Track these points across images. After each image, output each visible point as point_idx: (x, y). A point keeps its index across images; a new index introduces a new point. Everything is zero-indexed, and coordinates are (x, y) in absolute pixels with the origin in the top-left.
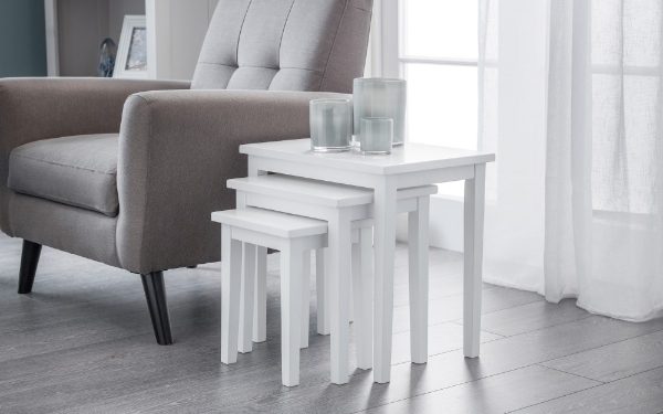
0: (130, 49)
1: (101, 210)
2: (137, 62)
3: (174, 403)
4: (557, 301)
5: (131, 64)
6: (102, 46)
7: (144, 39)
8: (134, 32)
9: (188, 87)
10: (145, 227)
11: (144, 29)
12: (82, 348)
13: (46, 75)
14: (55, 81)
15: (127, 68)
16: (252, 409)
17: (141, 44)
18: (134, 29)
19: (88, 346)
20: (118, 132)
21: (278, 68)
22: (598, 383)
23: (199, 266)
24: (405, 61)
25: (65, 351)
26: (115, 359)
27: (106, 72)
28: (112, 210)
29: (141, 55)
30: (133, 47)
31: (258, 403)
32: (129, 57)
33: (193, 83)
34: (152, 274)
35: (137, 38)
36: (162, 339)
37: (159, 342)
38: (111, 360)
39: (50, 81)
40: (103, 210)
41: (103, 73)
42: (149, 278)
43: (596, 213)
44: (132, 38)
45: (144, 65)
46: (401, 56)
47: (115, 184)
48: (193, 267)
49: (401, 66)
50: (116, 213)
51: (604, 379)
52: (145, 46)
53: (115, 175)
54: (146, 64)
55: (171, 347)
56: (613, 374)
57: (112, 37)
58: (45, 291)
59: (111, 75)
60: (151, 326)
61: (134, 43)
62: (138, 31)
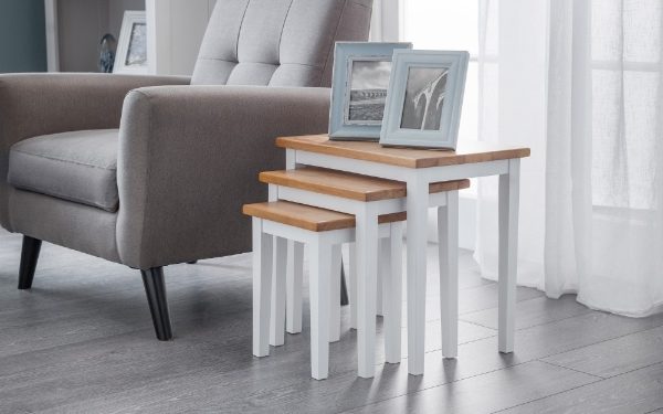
0: (130, 45)
1: (101, 206)
2: (137, 58)
3: (175, 399)
4: (557, 296)
5: (131, 60)
6: (102, 41)
7: (144, 34)
8: (134, 28)
9: (188, 83)
10: (144, 223)
11: (143, 24)
12: (82, 344)
13: (46, 70)
14: (56, 77)
15: (127, 63)
16: (252, 405)
17: (141, 40)
18: (134, 25)
19: (88, 342)
20: (118, 127)
21: (278, 64)
22: (593, 379)
23: (199, 261)
25: (65, 347)
26: (115, 355)
27: (106, 68)
28: (112, 205)
29: (141, 51)
30: (133, 43)
31: (259, 398)
32: (129, 52)
33: (193, 79)
34: (152, 269)
35: (137, 34)
36: (162, 335)
37: (159, 338)
38: (111, 355)
39: (50, 76)
40: (104, 206)
41: (103, 68)
42: (149, 274)
43: (596, 209)
44: (132, 33)
45: (144, 61)
47: (115, 180)
48: (193, 262)
50: (116, 209)
51: (604, 375)
52: (145, 41)
53: (115, 170)
54: (146, 60)
55: (172, 342)
56: (613, 369)
57: (112, 33)
58: (45, 288)
59: (111, 71)
60: (152, 322)
61: (135, 38)
62: (138, 27)
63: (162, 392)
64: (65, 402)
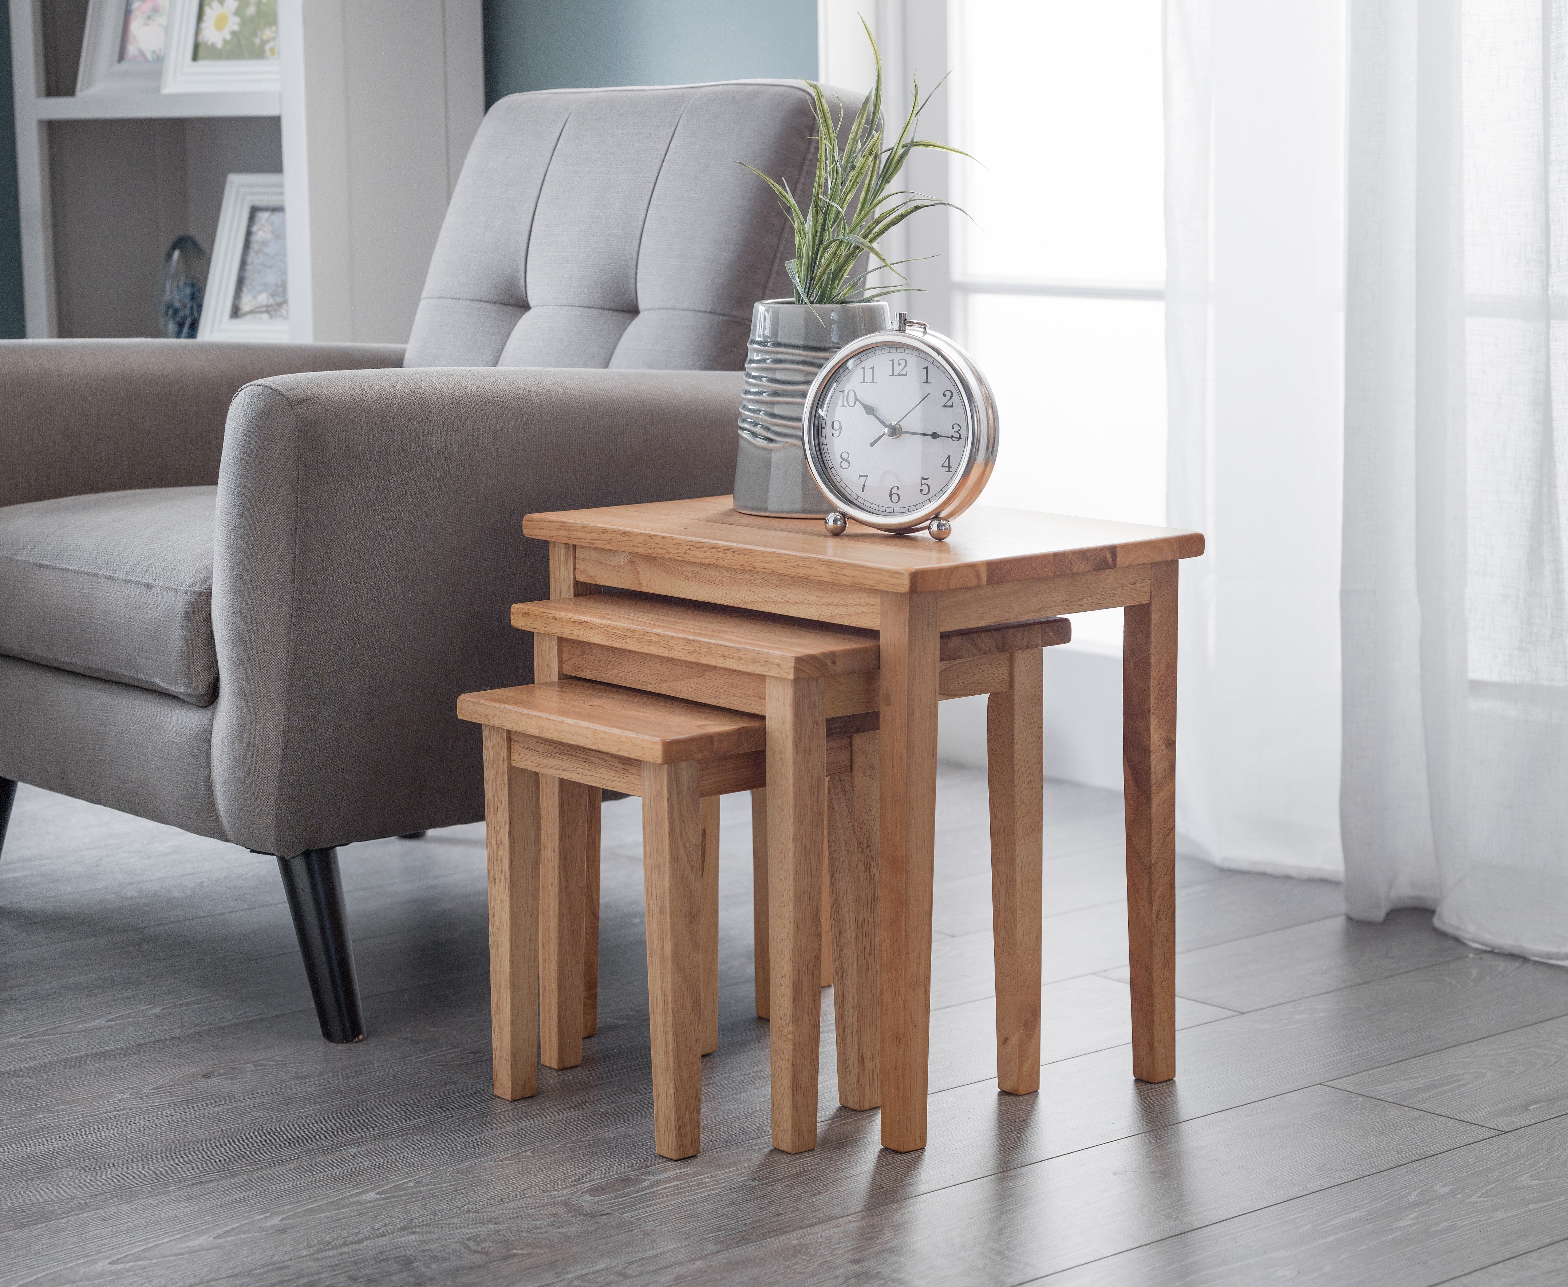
0: (243, 263)
1: (172, 689)
2: (263, 299)
3: (372, 1195)
4: (1380, 915)
5: (247, 303)
6: (170, 255)
7: (279, 235)
8: (252, 219)
9: (398, 362)
10: (285, 734)
11: (278, 209)
12: (123, 1053)
13: (21, 333)
14: (46, 349)
15: (236, 312)
16: (575, 1210)
17: (271, 249)
18: (254, 211)
19: (139, 1048)
20: (215, 482)
21: (633, 311)
22: (1476, 1133)
23: (431, 833)
24: (968, 289)
25: (80, 1061)
26: (214, 1081)
27: (181, 325)
28: (200, 687)
29: (271, 278)
30: (251, 257)
31: (590, 1191)
32: (240, 282)
33: (411, 350)
34: (307, 854)
35: (261, 234)
36: (336, 1027)
37: (328, 1035)
38: (202, 1083)
39: (34, 348)
40: (179, 689)
41: (172, 327)
42: (299, 867)
43: (1477, 687)
44: (249, 233)
45: (280, 305)
46: (957, 275)
47: (209, 619)
48: (414, 833)
49: (958, 300)
50: (211, 696)
51: (1502, 1123)
52: (282, 254)
53: (209, 595)
54: (285, 302)
55: (361, 1047)
56: (1525, 1107)
57: (194, 232)
58: (26, 905)
59: (193, 333)
60: (309, 993)
61: (255, 246)
62: (263, 216)
63: (336, 1179)
64: (81, 1207)
